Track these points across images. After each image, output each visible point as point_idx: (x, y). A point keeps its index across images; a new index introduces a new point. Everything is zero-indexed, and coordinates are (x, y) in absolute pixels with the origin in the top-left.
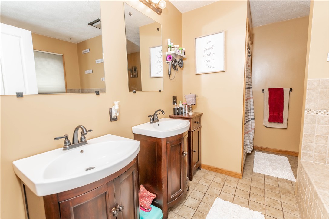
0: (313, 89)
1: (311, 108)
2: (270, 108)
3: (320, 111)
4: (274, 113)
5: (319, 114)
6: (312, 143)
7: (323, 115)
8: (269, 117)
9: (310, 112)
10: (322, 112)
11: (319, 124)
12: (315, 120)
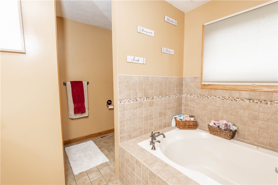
0: (122, 83)
1: (122, 99)
2: (73, 100)
3: (126, 100)
4: (78, 105)
5: (126, 102)
6: (124, 127)
7: (128, 103)
8: (74, 109)
9: (121, 102)
10: (127, 101)
11: (126, 111)
12: (125, 108)
